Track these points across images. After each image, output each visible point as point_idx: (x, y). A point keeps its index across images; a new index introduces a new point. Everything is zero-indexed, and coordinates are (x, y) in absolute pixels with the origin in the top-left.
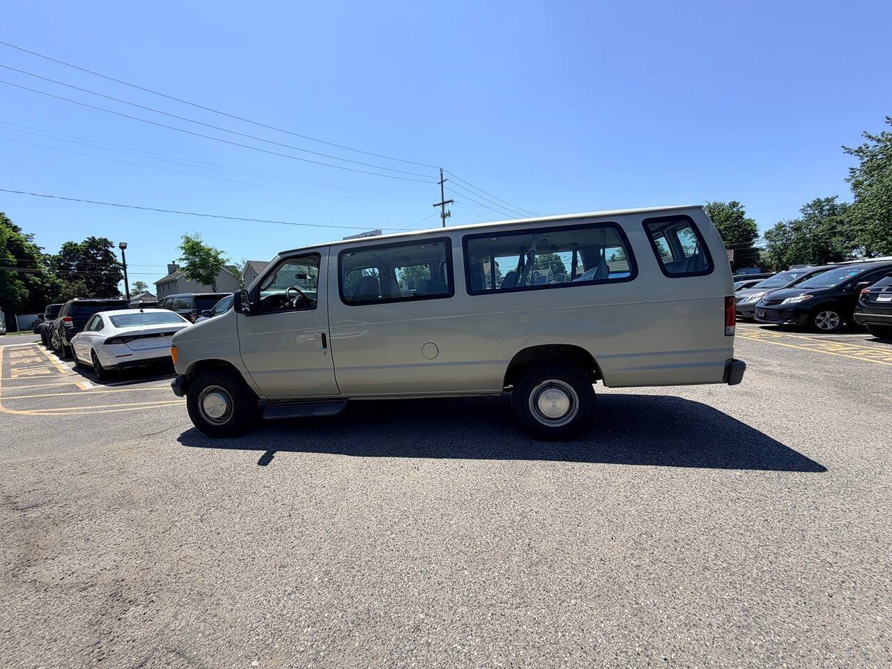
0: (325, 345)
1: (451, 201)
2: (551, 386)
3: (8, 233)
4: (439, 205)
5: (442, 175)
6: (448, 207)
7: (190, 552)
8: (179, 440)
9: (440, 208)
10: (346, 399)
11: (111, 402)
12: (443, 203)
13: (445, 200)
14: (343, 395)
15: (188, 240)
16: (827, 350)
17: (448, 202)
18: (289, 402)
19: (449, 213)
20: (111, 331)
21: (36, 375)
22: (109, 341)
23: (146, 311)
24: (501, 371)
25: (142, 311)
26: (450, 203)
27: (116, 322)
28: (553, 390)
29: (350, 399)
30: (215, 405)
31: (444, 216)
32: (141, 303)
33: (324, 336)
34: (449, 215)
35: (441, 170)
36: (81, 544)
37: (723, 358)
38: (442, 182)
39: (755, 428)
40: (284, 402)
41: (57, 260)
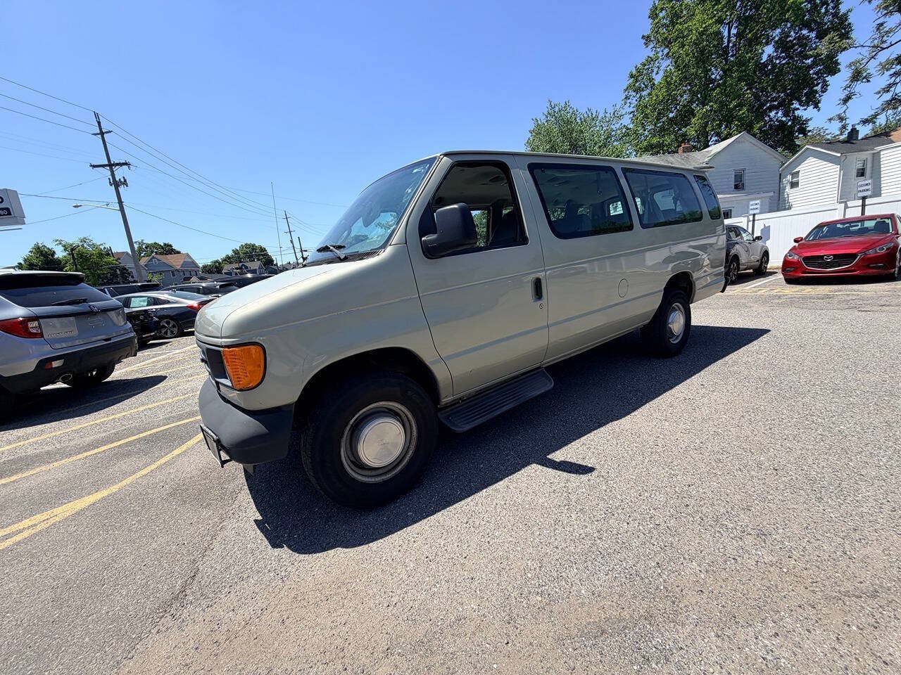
0: (539, 296)
1: (126, 164)
2: (674, 310)
4: (103, 166)
5: (99, 123)
6: (120, 173)
9: (105, 171)
12: (111, 165)
17: (119, 164)
19: (125, 181)
24: (655, 302)
26: (125, 167)
31: (117, 184)
33: (538, 282)
34: (125, 183)
35: (97, 116)
38: (102, 134)
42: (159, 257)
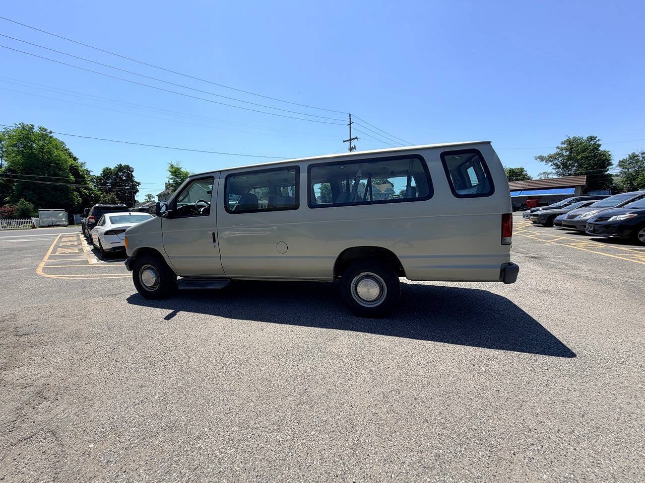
0: (214, 241)
1: (356, 138)
2: (368, 277)
3: (71, 161)
4: (347, 141)
5: (350, 119)
6: (354, 143)
7: (95, 372)
8: (127, 300)
9: (348, 143)
10: (230, 278)
11: (102, 272)
12: (351, 140)
13: (352, 137)
14: (227, 276)
15: (172, 166)
16: (639, 260)
17: (354, 139)
18: (194, 279)
19: (355, 147)
20: (109, 226)
21: (70, 253)
22: (107, 233)
23: (132, 213)
24: (330, 264)
25: (130, 214)
26: (356, 140)
27: (113, 221)
28: (369, 280)
29: (234, 279)
30: (149, 278)
31: (351, 149)
32: (140, 209)
33: (214, 234)
35: (350, 115)
36: (38, 360)
37: (500, 262)
38: (350, 124)
39: (535, 319)
40: (192, 278)
41: (99, 179)
42: (376, 186)
